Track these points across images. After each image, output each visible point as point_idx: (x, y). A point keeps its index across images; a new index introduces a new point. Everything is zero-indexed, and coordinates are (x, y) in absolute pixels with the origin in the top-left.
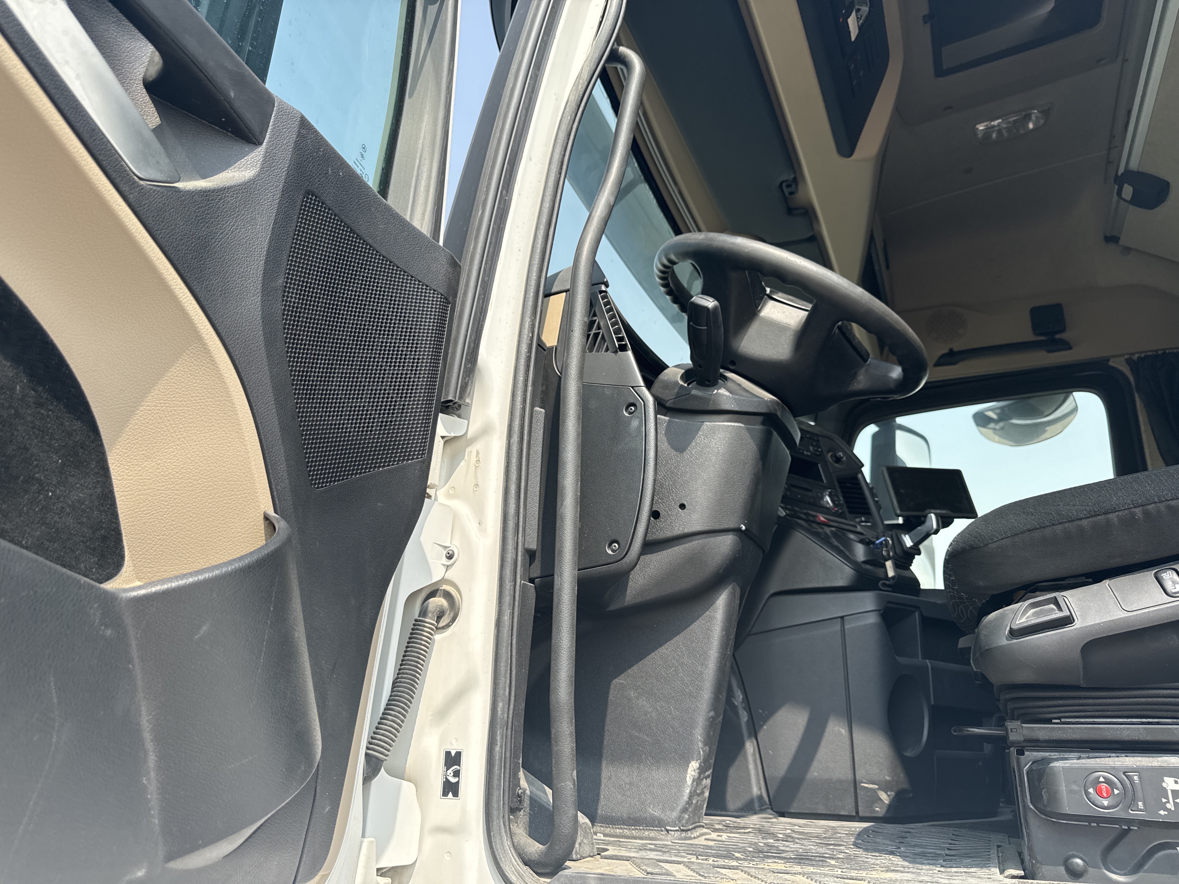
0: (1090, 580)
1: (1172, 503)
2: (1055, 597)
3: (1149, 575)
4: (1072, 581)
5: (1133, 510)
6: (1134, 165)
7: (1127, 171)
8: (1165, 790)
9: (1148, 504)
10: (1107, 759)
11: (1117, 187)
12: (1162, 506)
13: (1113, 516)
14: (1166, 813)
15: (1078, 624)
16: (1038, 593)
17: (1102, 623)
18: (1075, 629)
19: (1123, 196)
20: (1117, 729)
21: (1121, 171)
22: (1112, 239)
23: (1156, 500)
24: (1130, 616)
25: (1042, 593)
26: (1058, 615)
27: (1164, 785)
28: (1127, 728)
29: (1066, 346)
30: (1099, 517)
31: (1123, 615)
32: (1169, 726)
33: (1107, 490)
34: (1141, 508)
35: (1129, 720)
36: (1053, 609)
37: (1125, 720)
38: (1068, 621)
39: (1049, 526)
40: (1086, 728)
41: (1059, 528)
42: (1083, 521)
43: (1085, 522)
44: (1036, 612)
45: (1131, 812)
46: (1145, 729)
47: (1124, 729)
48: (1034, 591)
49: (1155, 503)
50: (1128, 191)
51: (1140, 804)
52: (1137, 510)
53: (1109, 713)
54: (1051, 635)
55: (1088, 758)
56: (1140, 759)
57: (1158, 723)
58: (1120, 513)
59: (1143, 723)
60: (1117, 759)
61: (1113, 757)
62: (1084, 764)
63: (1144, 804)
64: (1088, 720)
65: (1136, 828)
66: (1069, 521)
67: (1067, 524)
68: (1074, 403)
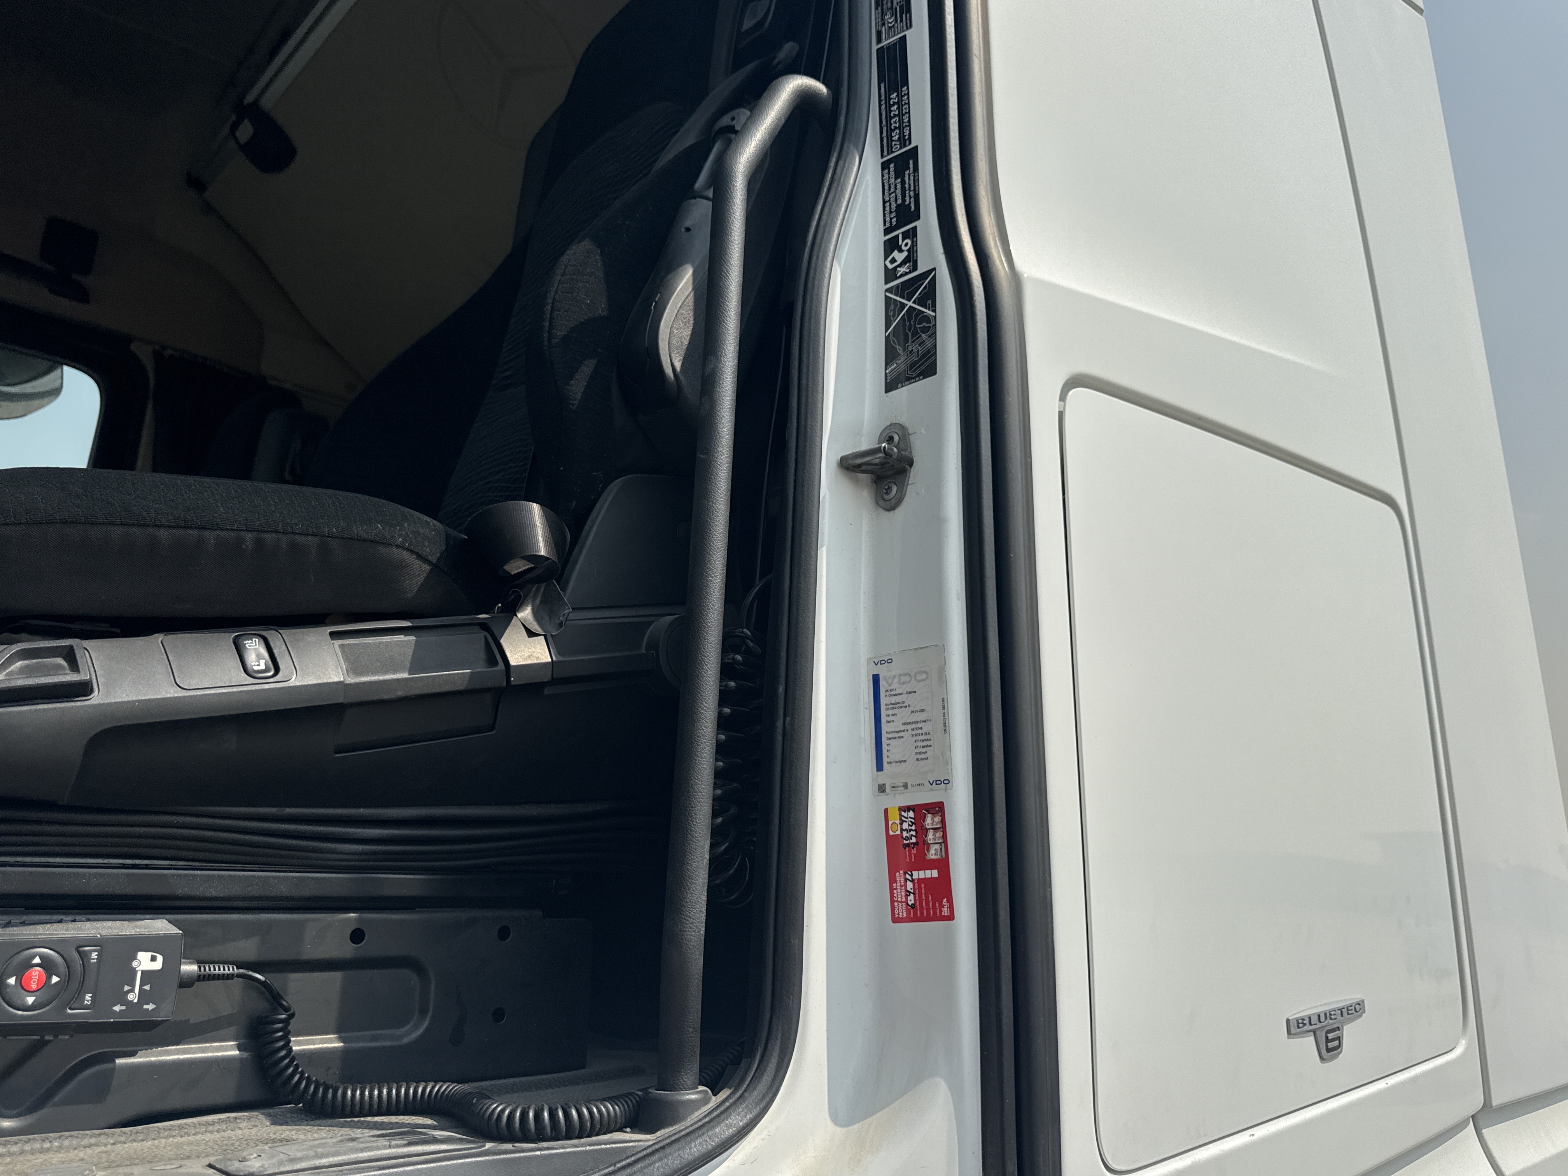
0: (118, 631)
1: (299, 539)
2: (71, 647)
3: (226, 639)
4: (88, 627)
5: (242, 533)
6: (267, 102)
7: (255, 103)
8: (134, 971)
9: (267, 532)
10: (56, 925)
11: (234, 117)
12: (284, 538)
13: (210, 536)
14: (124, 1008)
15: (96, 698)
16: (23, 636)
17: (138, 701)
18: (90, 706)
19: (238, 134)
20: (84, 875)
21: (249, 99)
22: (196, 184)
23: (280, 528)
24: (184, 697)
25: (30, 637)
26: (71, 677)
27: (135, 964)
28: (100, 874)
29: (82, 296)
30: (189, 531)
31: (173, 692)
32: (166, 872)
33: (213, 494)
34: (254, 533)
35: (106, 861)
36: (60, 667)
37: (100, 861)
38: (84, 689)
39: (104, 524)
40: (31, 873)
41: (118, 532)
42: (162, 530)
43: (163, 534)
44: (27, 666)
45: (69, 1011)
46: (128, 875)
47: (95, 875)
48: (17, 630)
49: (276, 532)
50: (246, 131)
51: (88, 997)
52: (249, 536)
53: (77, 849)
54: (44, 710)
55: (23, 924)
56: (110, 924)
57: (147, 867)
58: (223, 534)
59: (124, 866)
60: (71, 925)
61: (67, 921)
62: (13, 935)
63: (93, 998)
64: (37, 860)
65: (67, 1037)
66: (139, 525)
67: (134, 529)
68: (59, 381)
